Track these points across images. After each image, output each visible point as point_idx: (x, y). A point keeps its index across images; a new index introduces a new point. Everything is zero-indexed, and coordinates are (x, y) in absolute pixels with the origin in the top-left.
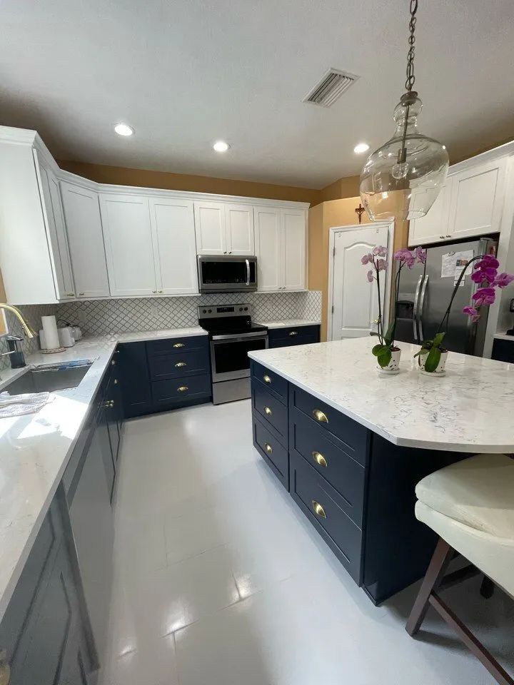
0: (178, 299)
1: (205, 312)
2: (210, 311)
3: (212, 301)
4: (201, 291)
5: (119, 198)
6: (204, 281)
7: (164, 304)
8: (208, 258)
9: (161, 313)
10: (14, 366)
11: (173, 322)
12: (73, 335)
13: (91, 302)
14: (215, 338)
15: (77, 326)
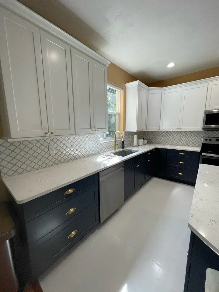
0: (188, 132)
1: (206, 140)
2: (210, 140)
3: (209, 134)
4: (203, 129)
5: (169, 91)
6: (206, 124)
7: (184, 134)
8: (209, 112)
9: (182, 138)
10: (122, 148)
11: (187, 143)
12: (144, 142)
13: (152, 132)
14: (203, 154)
15: (146, 139)
